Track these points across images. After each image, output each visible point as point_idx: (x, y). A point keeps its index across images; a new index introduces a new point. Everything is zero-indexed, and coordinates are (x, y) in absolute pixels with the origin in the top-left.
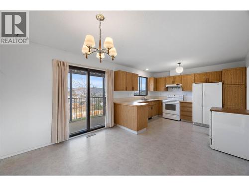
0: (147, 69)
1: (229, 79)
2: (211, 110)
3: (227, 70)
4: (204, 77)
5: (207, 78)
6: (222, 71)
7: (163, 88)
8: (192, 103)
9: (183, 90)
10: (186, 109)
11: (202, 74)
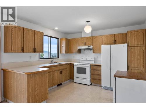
0: (56, 28)
1: (133, 41)
2: (115, 76)
3: (131, 32)
4: (112, 39)
5: (115, 40)
6: (127, 33)
7: (75, 50)
8: (101, 66)
9: (94, 52)
10: (96, 72)
11: (110, 35)
